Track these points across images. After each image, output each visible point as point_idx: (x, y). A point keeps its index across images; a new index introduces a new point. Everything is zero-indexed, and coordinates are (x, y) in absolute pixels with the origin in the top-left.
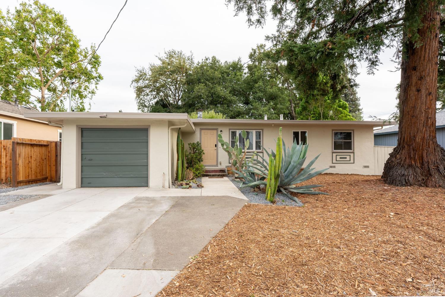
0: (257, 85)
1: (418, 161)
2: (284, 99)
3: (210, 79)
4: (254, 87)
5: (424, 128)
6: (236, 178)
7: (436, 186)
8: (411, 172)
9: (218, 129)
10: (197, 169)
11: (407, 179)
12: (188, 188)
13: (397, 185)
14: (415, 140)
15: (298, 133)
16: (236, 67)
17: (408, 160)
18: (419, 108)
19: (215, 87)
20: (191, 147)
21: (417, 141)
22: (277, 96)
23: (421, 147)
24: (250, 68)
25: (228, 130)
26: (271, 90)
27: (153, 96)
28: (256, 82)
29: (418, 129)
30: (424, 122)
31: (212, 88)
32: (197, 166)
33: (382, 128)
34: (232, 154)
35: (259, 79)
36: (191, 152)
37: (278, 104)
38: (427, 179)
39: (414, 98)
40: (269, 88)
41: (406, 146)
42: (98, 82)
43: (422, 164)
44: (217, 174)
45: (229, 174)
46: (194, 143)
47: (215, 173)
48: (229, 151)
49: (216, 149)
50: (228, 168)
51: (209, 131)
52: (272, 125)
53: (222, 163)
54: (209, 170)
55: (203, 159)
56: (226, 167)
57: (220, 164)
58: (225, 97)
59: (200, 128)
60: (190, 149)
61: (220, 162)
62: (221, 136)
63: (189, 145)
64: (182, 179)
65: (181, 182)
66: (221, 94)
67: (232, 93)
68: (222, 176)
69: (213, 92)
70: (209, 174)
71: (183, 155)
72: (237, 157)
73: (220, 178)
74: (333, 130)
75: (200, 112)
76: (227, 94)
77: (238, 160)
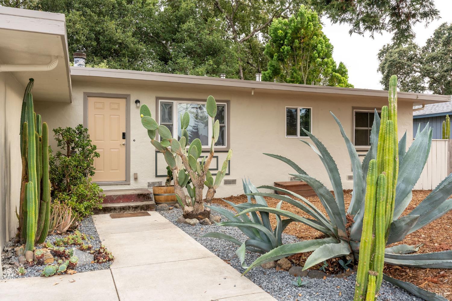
0: (185, 26)
2: (232, 57)
3: (93, 5)
4: (180, 30)
6: (187, 215)
9: (129, 95)
10: (81, 198)
12: (66, 272)
19: (103, 21)
20: (61, 138)
22: (219, 50)
25: (154, 100)
26: (211, 38)
28: (181, 20)
31: (97, 23)
32: (80, 188)
33: (423, 107)
34: (174, 155)
35: (187, 16)
36: (62, 152)
37: (222, 64)
40: (207, 34)
44: (131, 205)
45: (160, 204)
46: (70, 129)
47: (126, 202)
48: (167, 149)
49: (123, 144)
50: (156, 189)
51: (107, 101)
52: (251, 93)
53: (138, 175)
54: (111, 196)
55: (95, 169)
56: (149, 185)
57: (134, 179)
58: (123, 43)
59: (84, 92)
60: (59, 145)
61: (134, 174)
62: (147, 113)
63: (57, 134)
64: (40, 236)
65: (39, 253)
66: (117, 36)
67: (137, 37)
68: (145, 208)
69: (100, 30)
70: (111, 207)
71: (43, 161)
72: (190, 165)
73: (140, 214)
74: (353, 108)
75: (79, 57)
76: (129, 37)
77: (192, 171)
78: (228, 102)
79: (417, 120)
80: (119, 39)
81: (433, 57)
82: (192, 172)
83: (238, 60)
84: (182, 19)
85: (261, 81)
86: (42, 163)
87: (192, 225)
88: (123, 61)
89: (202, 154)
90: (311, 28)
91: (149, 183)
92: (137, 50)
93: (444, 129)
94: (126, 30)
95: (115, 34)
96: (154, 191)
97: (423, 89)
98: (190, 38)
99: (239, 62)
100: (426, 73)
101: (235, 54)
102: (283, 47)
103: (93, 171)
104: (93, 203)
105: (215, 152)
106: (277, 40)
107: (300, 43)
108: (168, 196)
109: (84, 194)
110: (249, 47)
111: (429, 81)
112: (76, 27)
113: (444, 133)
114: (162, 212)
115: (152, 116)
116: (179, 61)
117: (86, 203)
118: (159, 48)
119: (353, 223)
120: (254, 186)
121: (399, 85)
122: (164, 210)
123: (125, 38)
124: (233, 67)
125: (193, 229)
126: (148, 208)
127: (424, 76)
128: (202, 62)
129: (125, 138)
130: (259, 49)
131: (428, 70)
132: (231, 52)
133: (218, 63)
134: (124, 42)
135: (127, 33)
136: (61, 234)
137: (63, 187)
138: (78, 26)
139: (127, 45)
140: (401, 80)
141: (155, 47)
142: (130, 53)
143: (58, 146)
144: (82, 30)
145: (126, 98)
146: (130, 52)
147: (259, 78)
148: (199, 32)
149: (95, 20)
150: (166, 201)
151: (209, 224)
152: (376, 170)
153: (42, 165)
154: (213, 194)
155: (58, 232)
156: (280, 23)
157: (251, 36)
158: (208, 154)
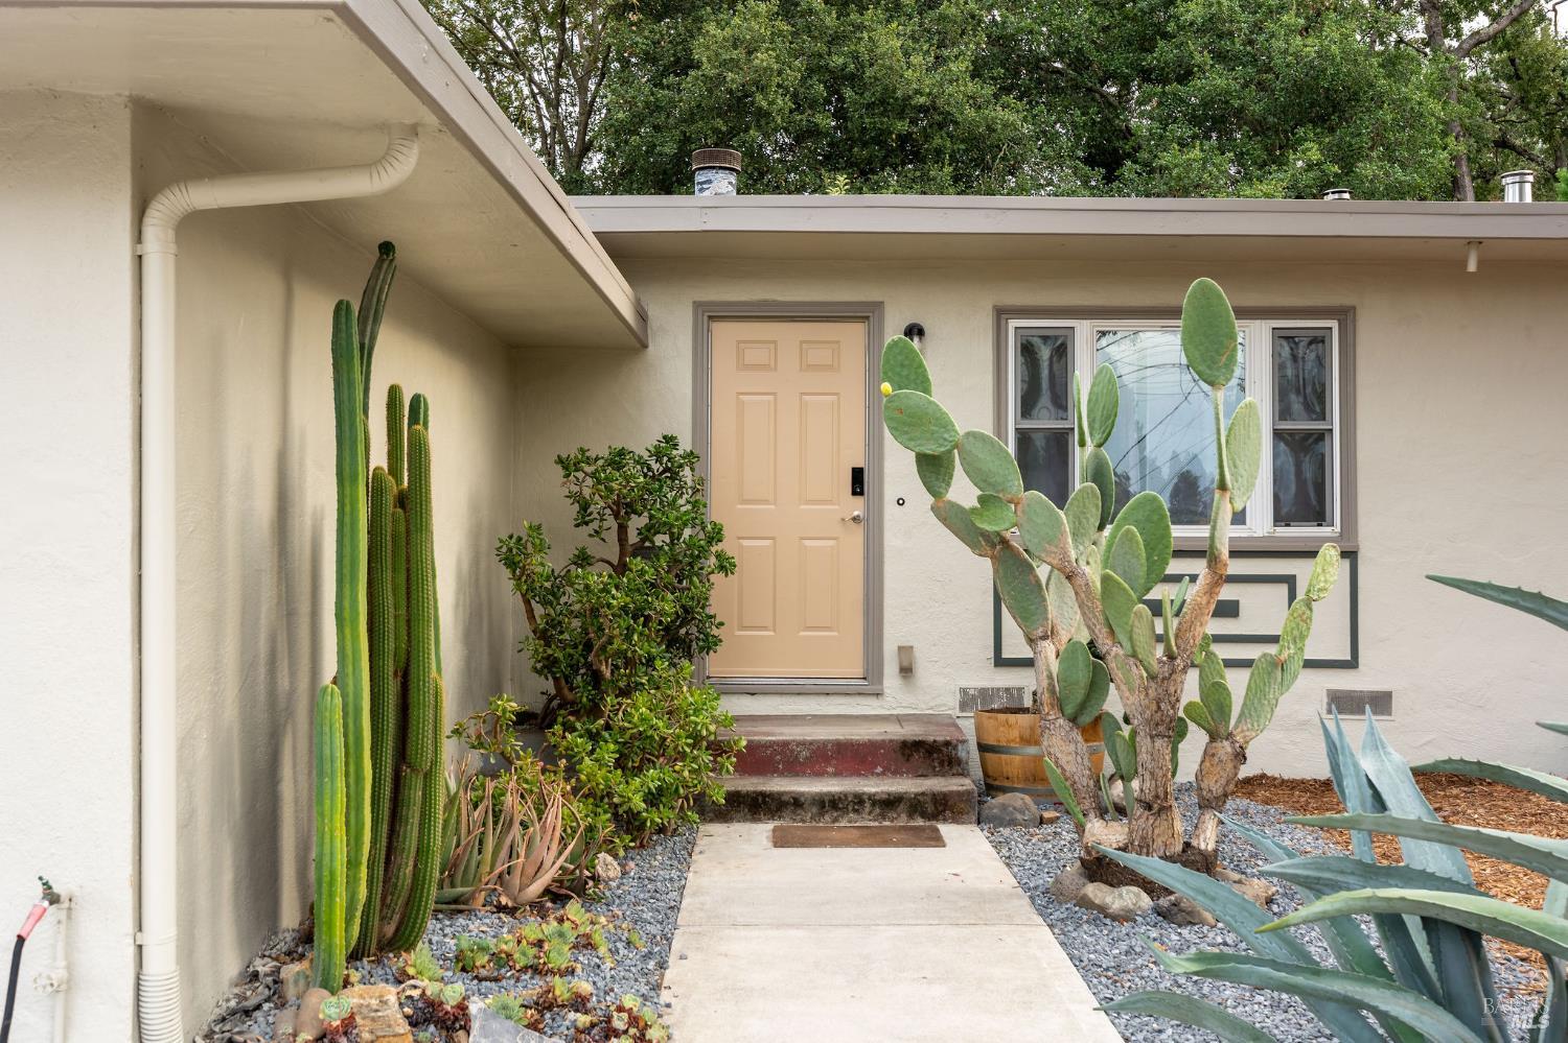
2: (1413, 119)
4: (1171, 27)
6: (1099, 868)
9: (878, 306)
19: (860, 27)
20: (590, 492)
22: (1355, 97)
25: (987, 321)
26: (1310, 47)
31: (835, 40)
32: (640, 710)
34: (1043, 572)
36: (595, 548)
40: (1290, 31)
44: (866, 789)
45: (1004, 790)
46: (622, 453)
47: (851, 775)
48: (1004, 542)
49: (855, 519)
50: (990, 722)
51: (789, 335)
52: (1465, 263)
53: (917, 653)
54: (785, 744)
55: (722, 624)
56: (967, 700)
57: (898, 670)
58: (935, 109)
59: (694, 302)
60: (583, 519)
61: (900, 648)
62: (913, 377)
63: (571, 477)
64: (396, 917)
65: (333, 1011)
66: (909, 82)
67: (992, 78)
68: (930, 808)
69: (845, 65)
70: (781, 794)
71: (408, 593)
72: (1107, 619)
73: (903, 836)
75: (714, 168)
76: (957, 80)
77: (1121, 652)
78: (1345, 315)
82: (1117, 655)
83: (1444, 134)
85: (1528, 198)
86: (403, 603)
87: (1114, 918)
88: (934, 179)
89: (1175, 567)
91: (964, 691)
92: (991, 129)
94: (946, 53)
95: (902, 76)
96: (979, 728)
98: (1220, 57)
99: (1451, 140)
101: (1434, 106)
103: (715, 631)
104: (686, 774)
105: (1234, 554)
109: (650, 733)
110: (1510, 70)
112: (757, 62)
114: (1006, 832)
115: (933, 388)
116: (1165, 159)
117: (653, 777)
118: (1083, 114)
120: (1397, 757)
122: (1012, 823)
123: (941, 85)
124: (1422, 163)
125: (1114, 942)
126: (942, 808)
128: (1274, 158)
129: (861, 493)
130: (1558, 72)
132: (1408, 100)
133: (1347, 156)
134: (940, 102)
135: (951, 65)
136: (511, 911)
137: (585, 699)
138: (762, 58)
139: (949, 113)
141: (1067, 111)
142: (962, 147)
143: (577, 526)
144: (780, 73)
145: (867, 318)
146: (963, 141)
148: (1258, 27)
149: (828, 28)
150: (1030, 779)
151: (1203, 922)
153: (403, 611)
154: (1230, 766)
155: (504, 900)
157: (1515, 20)
158: (1199, 567)
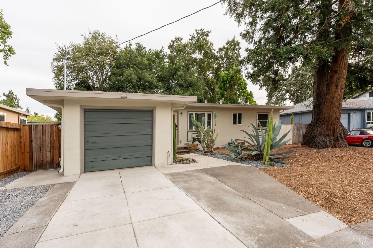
0: (179, 74)
1: (332, 132)
3: (138, 65)
4: (176, 75)
5: (337, 110)
6: (205, 153)
7: (340, 146)
8: (328, 139)
11: (326, 143)
12: (188, 163)
13: (319, 148)
14: (332, 118)
15: (236, 115)
16: (158, 55)
17: (326, 132)
18: (336, 97)
21: (333, 119)
23: (334, 123)
24: (170, 57)
26: (191, 79)
27: (74, 77)
29: (334, 111)
30: (337, 107)
33: (284, 111)
35: (179, 68)
38: (336, 143)
39: (334, 91)
40: (189, 77)
41: (326, 123)
42: (7, 57)
43: (334, 133)
44: (183, 151)
47: (180, 150)
48: (199, 130)
50: (190, 145)
52: (221, 109)
53: (181, 141)
67: (158, 79)
69: (141, 77)
72: (207, 135)
74: (257, 112)
77: (208, 137)
78: (212, 112)
79: (281, 116)
80: (150, 81)
81: (291, 83)
84: (177, 69)
87: (209, 155)
90: (238, 76)
91: (185, 144)
93: (291, 119)
96: (188, 146)
97: (286, 99)
100: (287, 91)
102: (226, 85)
106: (224, 82)
107: (233, 83)
108: (194, 148)
111: (289, 95)
113: (291, 121)
119: (262, 147)
121: (275, 97)
123: (153, 80)
127: (286, 93)
131: (288, 90)
133: (194, 91)
134: (152, 82)
140: (276, 95)
141: (165, 84)
147: (221, 102)
149: (139, 72)
150: (193, 149)
152: (268, 132)
154: (213, 145)
156: (225, 73)
